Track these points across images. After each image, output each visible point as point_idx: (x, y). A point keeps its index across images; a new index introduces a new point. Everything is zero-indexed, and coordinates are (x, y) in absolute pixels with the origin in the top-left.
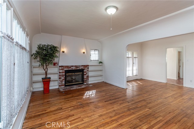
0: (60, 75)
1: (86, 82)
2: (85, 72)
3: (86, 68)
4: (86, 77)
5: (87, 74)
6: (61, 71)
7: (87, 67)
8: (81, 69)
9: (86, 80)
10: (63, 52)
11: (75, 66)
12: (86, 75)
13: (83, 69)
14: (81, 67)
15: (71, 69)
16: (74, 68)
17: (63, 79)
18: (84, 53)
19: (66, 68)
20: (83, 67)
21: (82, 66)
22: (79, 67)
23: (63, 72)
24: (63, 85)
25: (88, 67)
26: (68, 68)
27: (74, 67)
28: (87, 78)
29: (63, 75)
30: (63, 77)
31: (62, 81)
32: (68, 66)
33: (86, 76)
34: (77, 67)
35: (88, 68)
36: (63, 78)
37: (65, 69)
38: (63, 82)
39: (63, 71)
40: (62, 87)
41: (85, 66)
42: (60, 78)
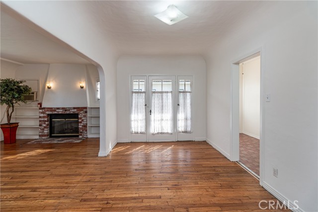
0: (40, 121)
1: (81, 135)
2: (81, 118)
3: (82, 112)
4: (81, 127)
5: (83, 122)
6: (42, 115)
7: (82, 110)
8: (72, 113)
9: (81, 130)
10: (49, 88)
11: (63, 108)
12: (81, 122)
13: (76, 113)
14: (73, 110)
15: (56, 112)
16: (60, 111)
17: (45, 127)
18: (82, 87)
19: (48, 111)
20: (75, 110)
21: (74, 108)
22: (69, 110)
23: (44, 117)
24: (45, 136)
25: (85, 110)
26: (51, 111)
27: (62, 110)
28: (84, 128)
29: (45, 121)
30: (45, 123)
31: (43, 130)
32: (52, 108)
33: (82, 124)
34: (66, 110)
35: (86, 112)
36: (44, 125)
37: (47, 113)
38: (45, 131)
39: (45, 115)
40: (43, 138)
41: (79, 108)
42: (40, 125)
